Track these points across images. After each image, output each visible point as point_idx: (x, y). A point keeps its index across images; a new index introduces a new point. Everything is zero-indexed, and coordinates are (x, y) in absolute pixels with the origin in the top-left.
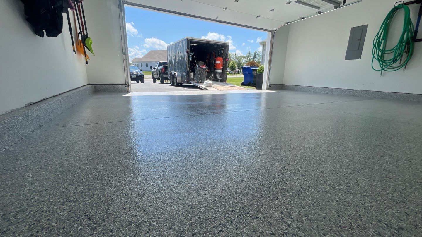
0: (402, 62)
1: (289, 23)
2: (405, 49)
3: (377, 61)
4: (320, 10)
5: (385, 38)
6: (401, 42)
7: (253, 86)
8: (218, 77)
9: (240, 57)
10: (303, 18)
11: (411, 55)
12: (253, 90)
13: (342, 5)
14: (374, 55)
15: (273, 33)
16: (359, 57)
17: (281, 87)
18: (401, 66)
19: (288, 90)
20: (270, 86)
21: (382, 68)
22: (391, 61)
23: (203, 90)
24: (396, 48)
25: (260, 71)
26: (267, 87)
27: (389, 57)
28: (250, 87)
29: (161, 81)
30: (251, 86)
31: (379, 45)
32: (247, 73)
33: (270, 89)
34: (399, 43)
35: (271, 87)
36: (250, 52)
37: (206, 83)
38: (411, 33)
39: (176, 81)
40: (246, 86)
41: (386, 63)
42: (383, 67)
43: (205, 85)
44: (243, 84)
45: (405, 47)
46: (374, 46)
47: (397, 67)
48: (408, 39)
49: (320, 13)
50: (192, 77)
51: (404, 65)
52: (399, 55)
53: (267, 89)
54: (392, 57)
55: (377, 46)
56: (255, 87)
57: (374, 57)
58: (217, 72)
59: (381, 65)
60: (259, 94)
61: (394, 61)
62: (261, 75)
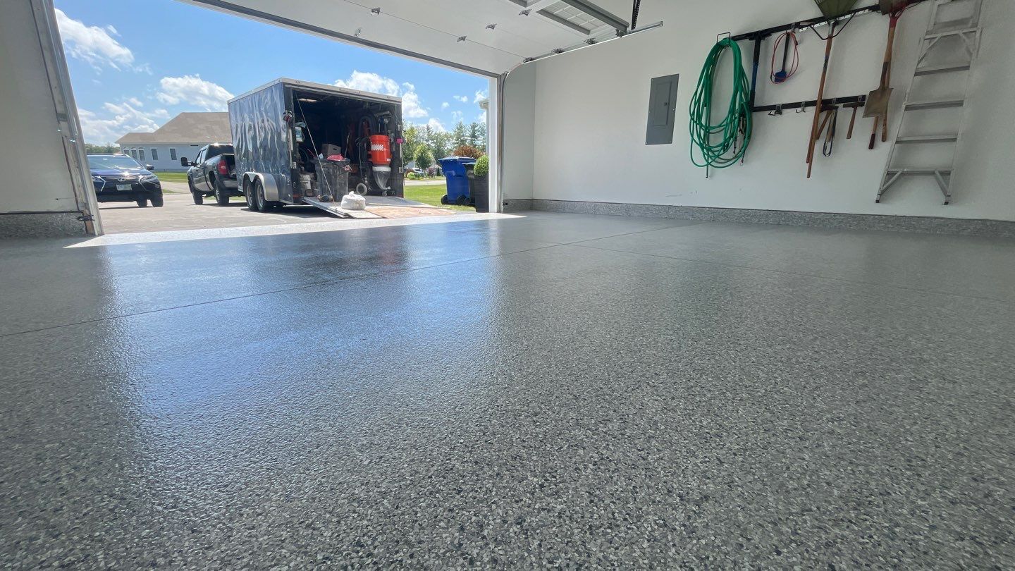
0: (737, 151)
1: (532, 60)
2: (739, 125)
3: (699, 148)
4: (590, 37)
5: (708, 103)
6: (732, 111)
7: (471, 205)
8: (381, 184)
9: (439, 135)
10: (559, 51)
11: (749, 137)
12: (468, 215)
13: (629, 29)
14: (692, 135)
15: (502, 81)
16: (669, 140)
17: (530, 205)
18: (736, 157)
19: (545, 211)
20: (505, 204)
21: (707, 161)
22: (720, 148)
23: (341, 218)
24: (725, 123)
25: (480, 168)
26: (499, 205)
27: (717, 140)
28: (462, 207)
29: (218, 198)
30: (464, 205)
31: (699, 117)
32: (454, 173)
33: (505, 212)
34: (730, 112)
35: (508, 206)
36: (464, 124)
37: (347, 200)
38: (746, 95)
39: (262, 196)
40: (453, 206)
41: (713, 152)
42: (710, 160)
43: (345, 205)
44: (446, 201)
45: (739, 120)
46: (692, 119)
47: (731, 159)
48: (741, 106)
49: (592, 42)
50: (308, 186)
51: (741, 155)
52: (731, 136)
53: (499, 211)
54: (721, 140)
55: (696, 118)
56: (474, 206)
57: (693, 139)
58: (376, 172)
59: (706, 157)
60: (483, 225)
61: (725, 147)
62: (483, 177)
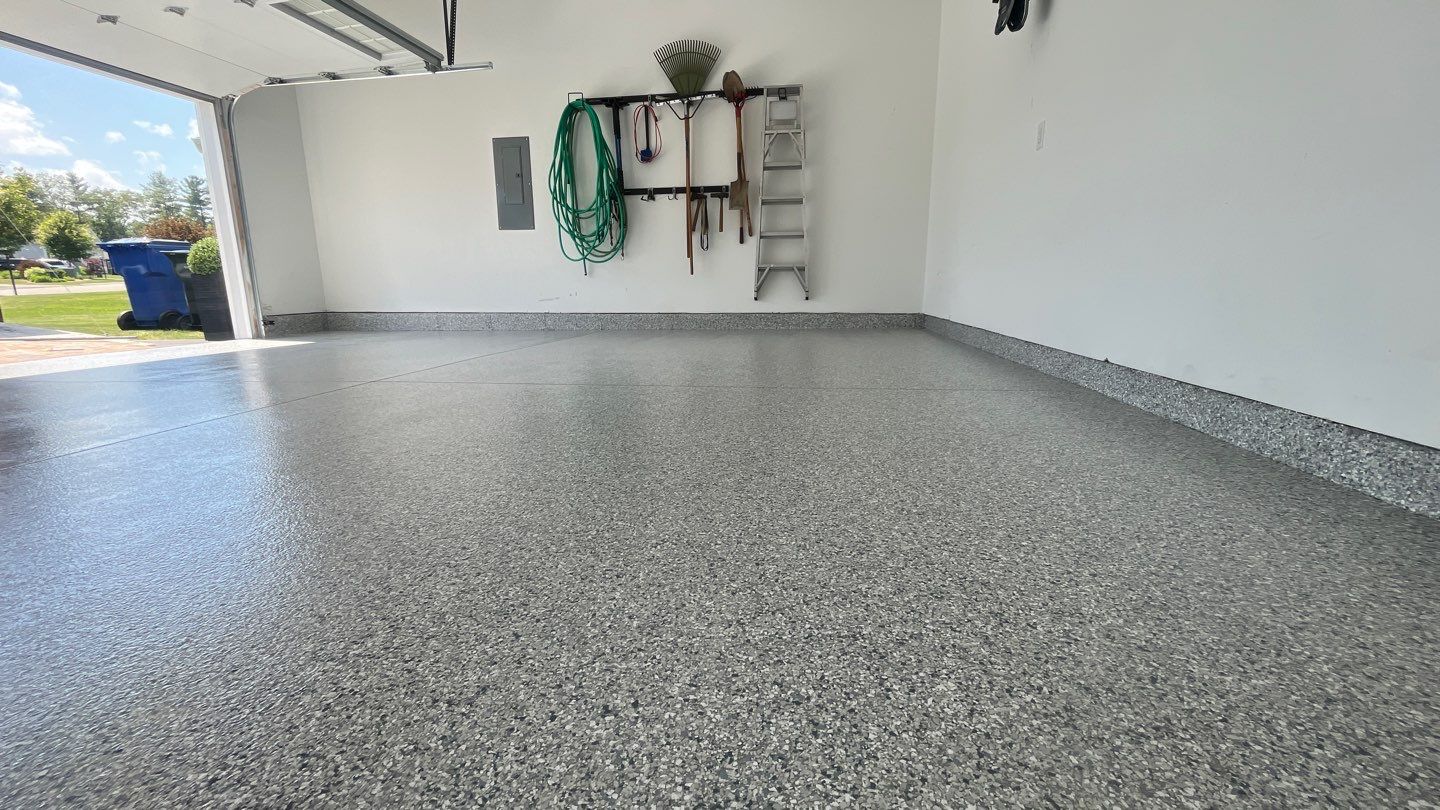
1: (281, 81)
2: (611, 211)
4: (384, 63)
5: (571, 179)
6: (600, 192)
10: (335, 77)
11: (625, 225)
12: (192, 346)
13: (445, 63)
14: (558, 220)
15: (225, 112)
16: (530, 224)
17: (319, 323)
18: (615, 250)
20: (268, 322)
21: (583, 254)
24: (594, 207)
25: (200, 262)
26: (257, 326)
27: (589, 227)
28: (176, 333)
30: (179, 328)
32: (142, 270)
33: (270, 336)
34: (598, 194)
35: (273, 325)
38: (613, 173)
40: (148, 332)
45: (611, 203)
46: (555, 198)
47: (609, 253)
48: (609, 186)
49: (388, 72)
51: (620, 246)
52: (604, 224)
53: (257, 336)
54: (594, 228)
55: (559, 197)
57: (560, 225)
59: (580, 249)
61: (600, 236)
